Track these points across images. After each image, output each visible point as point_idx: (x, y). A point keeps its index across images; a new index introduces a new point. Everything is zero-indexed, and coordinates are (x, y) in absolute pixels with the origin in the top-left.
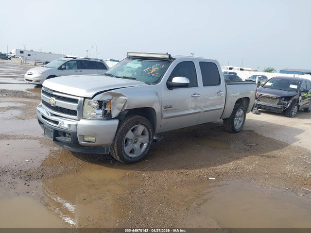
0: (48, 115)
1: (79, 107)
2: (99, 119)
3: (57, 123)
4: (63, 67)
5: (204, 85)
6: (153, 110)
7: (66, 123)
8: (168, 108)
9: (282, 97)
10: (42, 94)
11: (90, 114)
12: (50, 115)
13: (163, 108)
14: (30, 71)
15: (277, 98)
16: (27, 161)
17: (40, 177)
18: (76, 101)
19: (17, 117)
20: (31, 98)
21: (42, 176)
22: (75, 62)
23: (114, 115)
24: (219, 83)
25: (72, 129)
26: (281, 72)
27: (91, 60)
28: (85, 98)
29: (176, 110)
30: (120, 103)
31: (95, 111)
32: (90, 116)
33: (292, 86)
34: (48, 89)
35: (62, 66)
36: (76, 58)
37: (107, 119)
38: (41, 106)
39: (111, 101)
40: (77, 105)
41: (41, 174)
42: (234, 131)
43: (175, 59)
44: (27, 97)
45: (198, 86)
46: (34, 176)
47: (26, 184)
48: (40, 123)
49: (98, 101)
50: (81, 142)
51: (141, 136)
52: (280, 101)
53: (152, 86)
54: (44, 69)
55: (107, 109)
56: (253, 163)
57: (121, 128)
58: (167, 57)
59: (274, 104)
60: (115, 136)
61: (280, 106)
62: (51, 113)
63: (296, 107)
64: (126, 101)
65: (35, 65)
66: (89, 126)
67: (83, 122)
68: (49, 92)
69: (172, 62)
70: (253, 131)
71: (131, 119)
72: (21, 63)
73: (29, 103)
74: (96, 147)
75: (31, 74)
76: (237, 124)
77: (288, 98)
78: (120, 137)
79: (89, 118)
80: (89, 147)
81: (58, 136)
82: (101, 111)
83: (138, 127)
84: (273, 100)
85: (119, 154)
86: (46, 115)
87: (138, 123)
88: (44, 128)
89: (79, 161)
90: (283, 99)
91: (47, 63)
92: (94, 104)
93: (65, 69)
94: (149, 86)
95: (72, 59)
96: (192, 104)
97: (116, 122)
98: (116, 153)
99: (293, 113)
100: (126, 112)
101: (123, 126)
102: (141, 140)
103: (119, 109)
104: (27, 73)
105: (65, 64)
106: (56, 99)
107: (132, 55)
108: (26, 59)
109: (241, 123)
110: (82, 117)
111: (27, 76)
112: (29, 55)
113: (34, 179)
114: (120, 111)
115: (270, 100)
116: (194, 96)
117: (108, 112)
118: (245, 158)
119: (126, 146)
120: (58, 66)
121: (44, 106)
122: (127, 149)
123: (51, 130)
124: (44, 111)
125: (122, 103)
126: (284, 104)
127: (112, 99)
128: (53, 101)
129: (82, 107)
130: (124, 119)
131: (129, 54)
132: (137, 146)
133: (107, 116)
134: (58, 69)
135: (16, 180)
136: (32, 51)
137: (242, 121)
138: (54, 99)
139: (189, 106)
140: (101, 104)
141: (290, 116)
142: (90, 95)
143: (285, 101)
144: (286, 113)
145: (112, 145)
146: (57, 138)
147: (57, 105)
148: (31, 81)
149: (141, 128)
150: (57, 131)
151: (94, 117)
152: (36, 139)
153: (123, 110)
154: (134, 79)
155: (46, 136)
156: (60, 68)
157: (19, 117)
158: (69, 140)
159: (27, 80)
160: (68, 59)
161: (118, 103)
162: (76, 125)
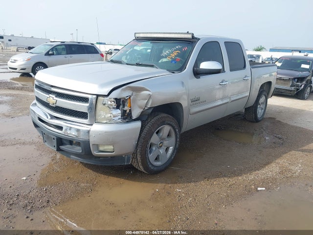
0: (48, 118)
1: (90, 108)
2: (117, 123)
3: (60, 128)
4: (50, 53)
5: (231, 70)
6: (180, 105)
7: (73, 128)
8: (195, 101)
9: (295, 79)
10: (35, 89)
11: (105, 117)
12: (49, 117)
13: (190, 101)
14: (14, 58)
15: (289, 79)
16: (24, 178)
17: (45, 204)
18: (85, 100)
19: (4, 114)
20: (18, 89)
21: (48, 202)
22: (64, 47)
23: (135, 116)
24: (245, 67)
25: (82, 137)
26: (271, 50)
27: (80, 44)
28: (98, 96)
29: (204, 102)
30: (142, 99)
31: (111, 112)
32: (105, 118)
33: (303, 66)
34: (43, 83)
35: (49, 51)
36: (64, 42)
37: (128, 122)
38: (35, 104)
39: (131, 98)
40: (87, 105)
41: (46, 199)
42: (256, 120)
43: (199, 39)
44: (13, 89)
45: (225, 72)
46: (37, 204)
47: (27, 217)
48: (36, 126)
49: (116, 99)
50: (95, 153)
51: (167, 139)
52: (293, 82)
53: (177, 74)
54: (29, 56)
55: (126, 108)
56: (298, 163)
57: (145, 131)
58: (190, 36)
59: (287, 87)
60: (138, 141)
61: (293, 88)
62: (50, 115)
63: (309, 88)
64: (150, 96)
65: (17, 51)
66: (106, 132)
67: (96, 128)
68: (46, 87)
69: (196, 42)
70: (274, 119)
71: (155, 118)
72: (2, 49)
73: (17, 96)
74: (113, 158)
75: (15, 61)
76: (260, 112)
77: (301, 79)
78: (143, 142)
79: (105, 122)
80: (105, 158)
81: (62, 144)
82: (119, 112)
83: (163, 127)
84: (285, 82)
85: (143, 164)
86: (44, 118)
87: (163, 123)
88: (43, 134)
89: (90, 174)
90: (296, 80)
91: (30, 48)
92: (109, 103)
93: (53, 54)
94: (173, 74)
95: (59, 43)
96: (219, 94)
97: (138, 124)
98: (140, 164)
99: (306, 95)
100: (150, 111)
101: (147, 128)
102: (166, 143)
103: (140, 107)
104: (10, 60)
105: (52, 49)
106: (56, 97)
107: (142, 35)
108: (7, 45)
109: (263, 110)
110: (95, 120)
111: (10, 64)
112: (10, 40)
113: (38, 209)
114: (142, 110)
115: (282, 81)
116: (222, 84)
117: (128, 111)
118: (285, 155)
119: (150, 153)
120: (45, 52)
121: (39, 105)
122: (151, 157)
123: (53, 137)
124: (41, 112)
125: (145, 99)
126: (298, 86)
127: (132, 94)
128: (52, 99)
129: (93, 108)
130: (147, 119)
131: (137, 35)
132: (162, 151)
133: (127, 117)
134: (46, 55)
135: (13, 212)
136: (13, 35)
137: (264, 108)
138: (54, 96)
139: (217, 97)
140: (119, 103)
141: (303, 99)
142: (105, 91)
143: (297, 82)
144: (298, 95)
145: (134, 154)
146: (62, 147)
147: (58, 104)
148: (16, 69)
149: (166, 129)
150: (61, 139)
151: (110, 120)
152: (31, 143)
153: (146, 108)
154: (152, 66)
155: (46, 144)
156: (47, 54)
157: (7, 114)
158: (78, 150)
159: (10, 68)
160: (55, 44)
161: (139, 100)
162: (89, 132)
